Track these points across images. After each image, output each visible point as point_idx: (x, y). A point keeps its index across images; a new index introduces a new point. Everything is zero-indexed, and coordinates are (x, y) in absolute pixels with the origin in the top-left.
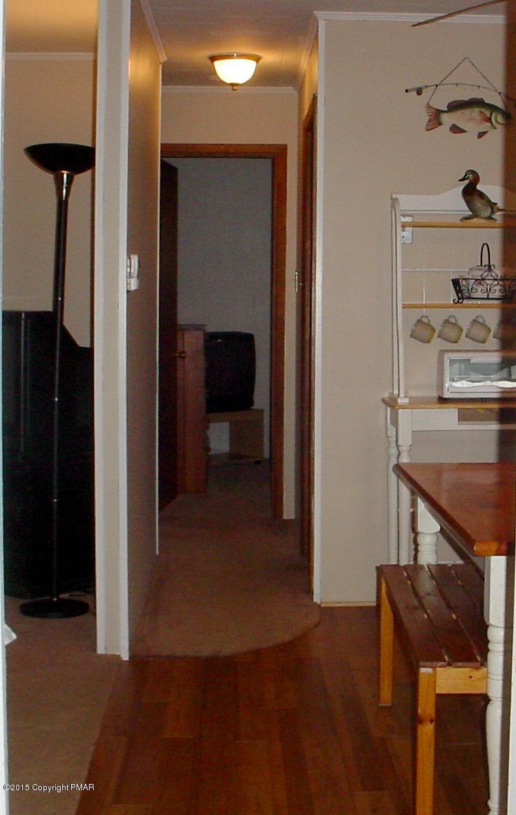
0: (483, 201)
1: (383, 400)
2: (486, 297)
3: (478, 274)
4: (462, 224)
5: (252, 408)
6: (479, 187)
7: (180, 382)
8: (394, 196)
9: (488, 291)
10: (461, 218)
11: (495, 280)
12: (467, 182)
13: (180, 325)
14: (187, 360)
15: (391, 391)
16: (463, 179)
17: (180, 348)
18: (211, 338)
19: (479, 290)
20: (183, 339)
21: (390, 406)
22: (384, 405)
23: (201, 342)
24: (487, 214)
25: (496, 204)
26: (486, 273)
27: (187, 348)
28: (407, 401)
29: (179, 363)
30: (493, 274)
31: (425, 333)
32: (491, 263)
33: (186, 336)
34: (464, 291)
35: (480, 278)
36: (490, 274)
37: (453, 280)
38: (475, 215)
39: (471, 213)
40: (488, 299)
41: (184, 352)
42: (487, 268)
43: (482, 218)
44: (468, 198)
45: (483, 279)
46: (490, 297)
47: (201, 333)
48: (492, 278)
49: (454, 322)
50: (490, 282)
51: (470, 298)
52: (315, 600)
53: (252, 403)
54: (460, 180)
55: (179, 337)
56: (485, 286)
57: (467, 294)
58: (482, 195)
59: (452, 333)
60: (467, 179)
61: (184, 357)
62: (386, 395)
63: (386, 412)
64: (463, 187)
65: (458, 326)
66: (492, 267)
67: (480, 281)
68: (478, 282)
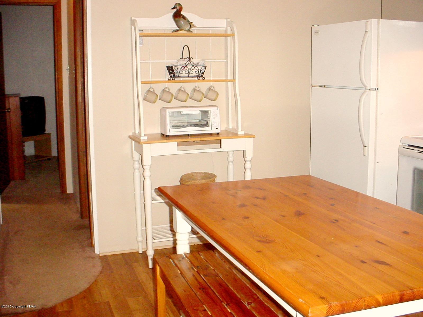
0: (186, 21)
1: (130, 137)
2: (188, 76)
3: (183, 63)
4: (173, 34)
5: (45, 133)
6: (182, 13)
7: (8, 124)
8: (133, 19)
9: (189, 72)
10: (172, 31)
11: (193, 66)
12: (175, 10)
13: (7, 95)
14: (11, 113)
15: (134, 132)
16: (173, 8)
17: (7, 107)
18: (23, 100)
19: (184, 72)
20: (9, 101)
21: (134, 141)
22: (130, 140)
23: (19, 103)
24: (187, 28)
25: (192, 23)
26: (188, 63)
27: (11, 107)
28: (146, 138)
29: (8, 114)
30: (192, 63)
31: (153, 98)
32: (190, 57)
33: (11, 100)
34: (176, 73)
35: (185, 65)
36: (190, 63)
37: (167, 67)
38: (180, 29)
39: (178, 28)
40: (189, 77)
41: (9, 109)
42: (188, 59)
43: (185, 31)
44: (177, 19)
45: (186, 66)
46: (190, 76)
47: (18, 98)
48: (191, 65)
49: (168, 90)
50: (189, 67)
51: (179, 77)
52: (96, 253)
53: (45, 130)
54: (172, 9)
55: (7, 101)
56: (187, 69)
57: (177, 75)
58: (184, 18)
59: (168, 97)
60: (176, 8)
61: (10, 112)
62: (131, 134)
63: (132, 144)
64: (173, 13)
65: (171, 93)
66: (191, 59)
67: (185, 67)
68: (184, 67)
